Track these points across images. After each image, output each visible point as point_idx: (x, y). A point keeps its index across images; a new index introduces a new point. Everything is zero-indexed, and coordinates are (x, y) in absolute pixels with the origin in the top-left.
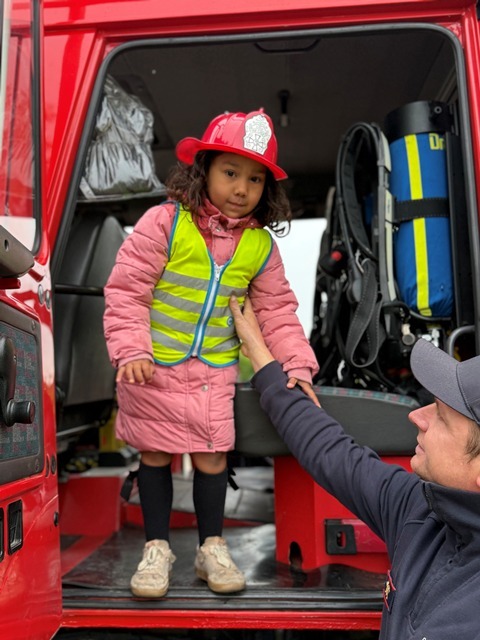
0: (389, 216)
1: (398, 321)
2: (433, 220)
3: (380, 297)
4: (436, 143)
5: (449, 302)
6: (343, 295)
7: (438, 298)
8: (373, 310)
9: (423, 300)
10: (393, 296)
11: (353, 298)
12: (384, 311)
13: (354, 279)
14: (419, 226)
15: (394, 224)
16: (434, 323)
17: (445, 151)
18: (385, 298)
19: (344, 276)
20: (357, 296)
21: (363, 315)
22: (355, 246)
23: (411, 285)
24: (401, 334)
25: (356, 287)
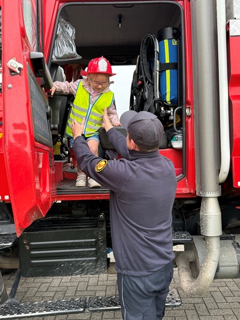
0: (158, 69)
1: (160, 105)
2: (172, 70)
3: (154, 97)
4: (174, 43)
5: (176, 99)
6: (142, 97)
7: (173, 98)
8: (152, 101)
9: (168, 98)
10: (158, 97)
11: (145, 97)
12: (155, 102)
13: (146, 91)
14: (168, 72)
15: (159, 72)
16: (171, 106)
17: (177, 45)
18: (156, 98)
19: (143, 90)
20: (147, 97)
21: (148, 103)
22: (146, 79)
23: (165, 93)
24: (161, 110)
25: (146, 94)
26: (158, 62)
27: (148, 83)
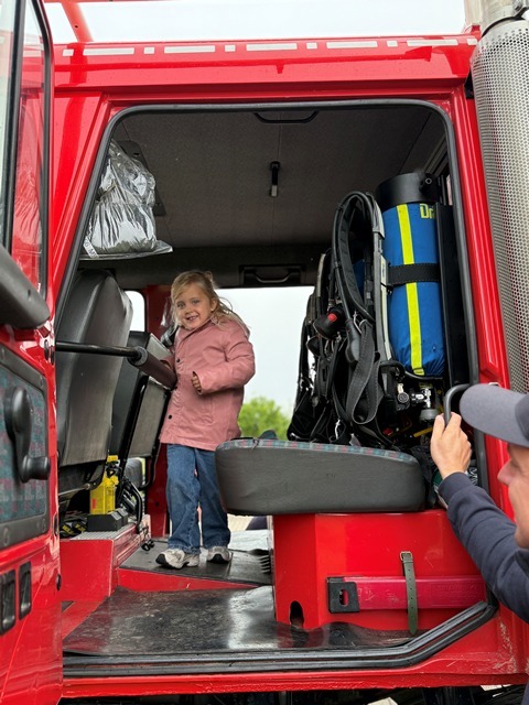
0: (384, 281)
1: (394, 380)
2: (423, 284)
3: (378, 356)
4: (426, 212)
5: (441, 361)
6: (341, 355)
7: (430, 358)
8: (371, 369)
9: (416, 361)
10: (389, 356)
11: (352, 357)
12: (381, 370)
13: (352, 339)
14: (412, 289)
15: (388, 288)
16: (427, 382)
18: (382, 358)
19: (340, 337)
20: (356, 355)
21: (362, 373)
22: (352, 308)
23: (405, 346)
24: (397, 393)
25: (354, 347)
26: (383, 261)
27: (359, 319)
